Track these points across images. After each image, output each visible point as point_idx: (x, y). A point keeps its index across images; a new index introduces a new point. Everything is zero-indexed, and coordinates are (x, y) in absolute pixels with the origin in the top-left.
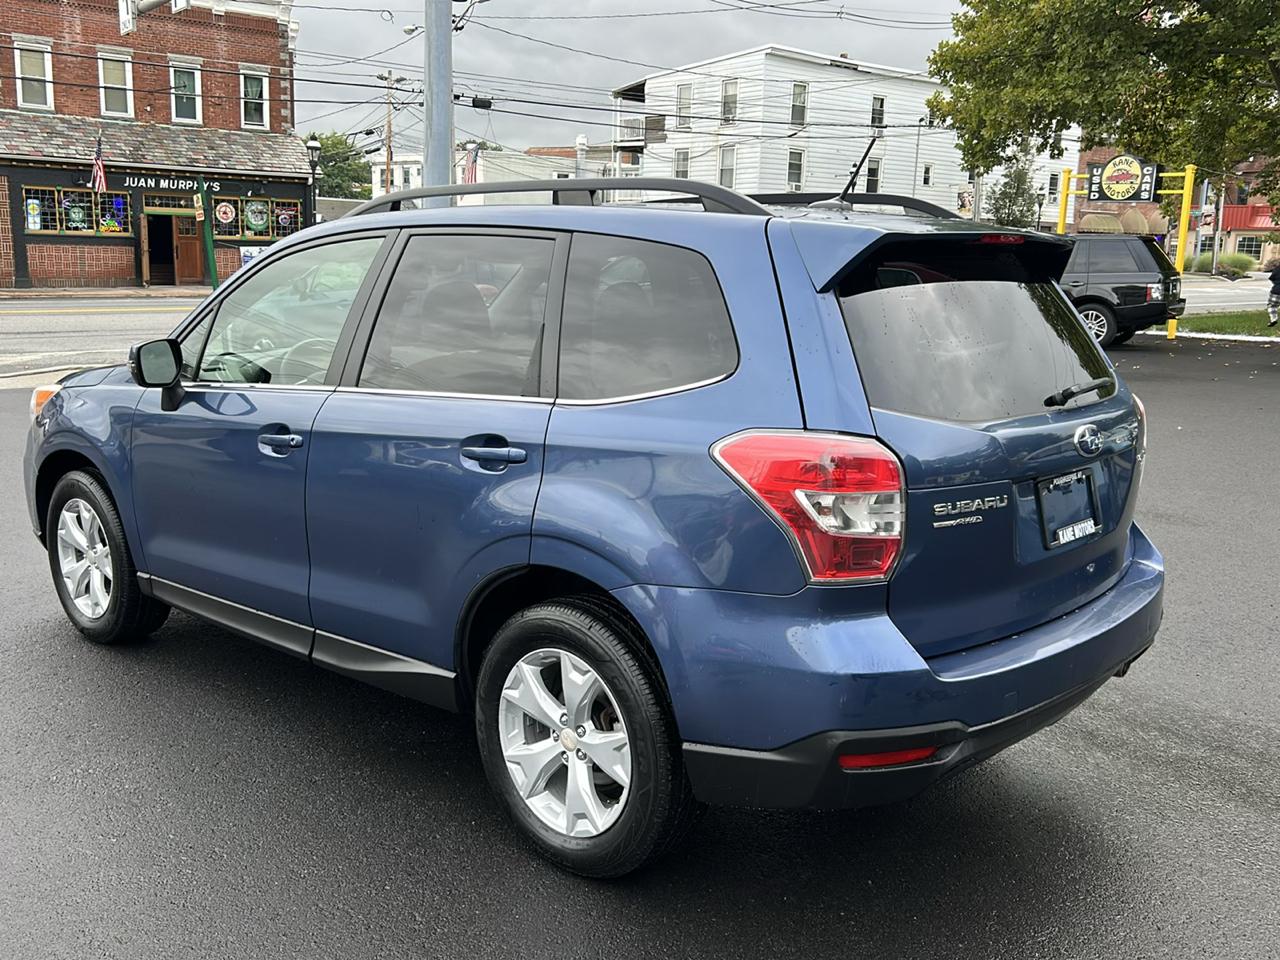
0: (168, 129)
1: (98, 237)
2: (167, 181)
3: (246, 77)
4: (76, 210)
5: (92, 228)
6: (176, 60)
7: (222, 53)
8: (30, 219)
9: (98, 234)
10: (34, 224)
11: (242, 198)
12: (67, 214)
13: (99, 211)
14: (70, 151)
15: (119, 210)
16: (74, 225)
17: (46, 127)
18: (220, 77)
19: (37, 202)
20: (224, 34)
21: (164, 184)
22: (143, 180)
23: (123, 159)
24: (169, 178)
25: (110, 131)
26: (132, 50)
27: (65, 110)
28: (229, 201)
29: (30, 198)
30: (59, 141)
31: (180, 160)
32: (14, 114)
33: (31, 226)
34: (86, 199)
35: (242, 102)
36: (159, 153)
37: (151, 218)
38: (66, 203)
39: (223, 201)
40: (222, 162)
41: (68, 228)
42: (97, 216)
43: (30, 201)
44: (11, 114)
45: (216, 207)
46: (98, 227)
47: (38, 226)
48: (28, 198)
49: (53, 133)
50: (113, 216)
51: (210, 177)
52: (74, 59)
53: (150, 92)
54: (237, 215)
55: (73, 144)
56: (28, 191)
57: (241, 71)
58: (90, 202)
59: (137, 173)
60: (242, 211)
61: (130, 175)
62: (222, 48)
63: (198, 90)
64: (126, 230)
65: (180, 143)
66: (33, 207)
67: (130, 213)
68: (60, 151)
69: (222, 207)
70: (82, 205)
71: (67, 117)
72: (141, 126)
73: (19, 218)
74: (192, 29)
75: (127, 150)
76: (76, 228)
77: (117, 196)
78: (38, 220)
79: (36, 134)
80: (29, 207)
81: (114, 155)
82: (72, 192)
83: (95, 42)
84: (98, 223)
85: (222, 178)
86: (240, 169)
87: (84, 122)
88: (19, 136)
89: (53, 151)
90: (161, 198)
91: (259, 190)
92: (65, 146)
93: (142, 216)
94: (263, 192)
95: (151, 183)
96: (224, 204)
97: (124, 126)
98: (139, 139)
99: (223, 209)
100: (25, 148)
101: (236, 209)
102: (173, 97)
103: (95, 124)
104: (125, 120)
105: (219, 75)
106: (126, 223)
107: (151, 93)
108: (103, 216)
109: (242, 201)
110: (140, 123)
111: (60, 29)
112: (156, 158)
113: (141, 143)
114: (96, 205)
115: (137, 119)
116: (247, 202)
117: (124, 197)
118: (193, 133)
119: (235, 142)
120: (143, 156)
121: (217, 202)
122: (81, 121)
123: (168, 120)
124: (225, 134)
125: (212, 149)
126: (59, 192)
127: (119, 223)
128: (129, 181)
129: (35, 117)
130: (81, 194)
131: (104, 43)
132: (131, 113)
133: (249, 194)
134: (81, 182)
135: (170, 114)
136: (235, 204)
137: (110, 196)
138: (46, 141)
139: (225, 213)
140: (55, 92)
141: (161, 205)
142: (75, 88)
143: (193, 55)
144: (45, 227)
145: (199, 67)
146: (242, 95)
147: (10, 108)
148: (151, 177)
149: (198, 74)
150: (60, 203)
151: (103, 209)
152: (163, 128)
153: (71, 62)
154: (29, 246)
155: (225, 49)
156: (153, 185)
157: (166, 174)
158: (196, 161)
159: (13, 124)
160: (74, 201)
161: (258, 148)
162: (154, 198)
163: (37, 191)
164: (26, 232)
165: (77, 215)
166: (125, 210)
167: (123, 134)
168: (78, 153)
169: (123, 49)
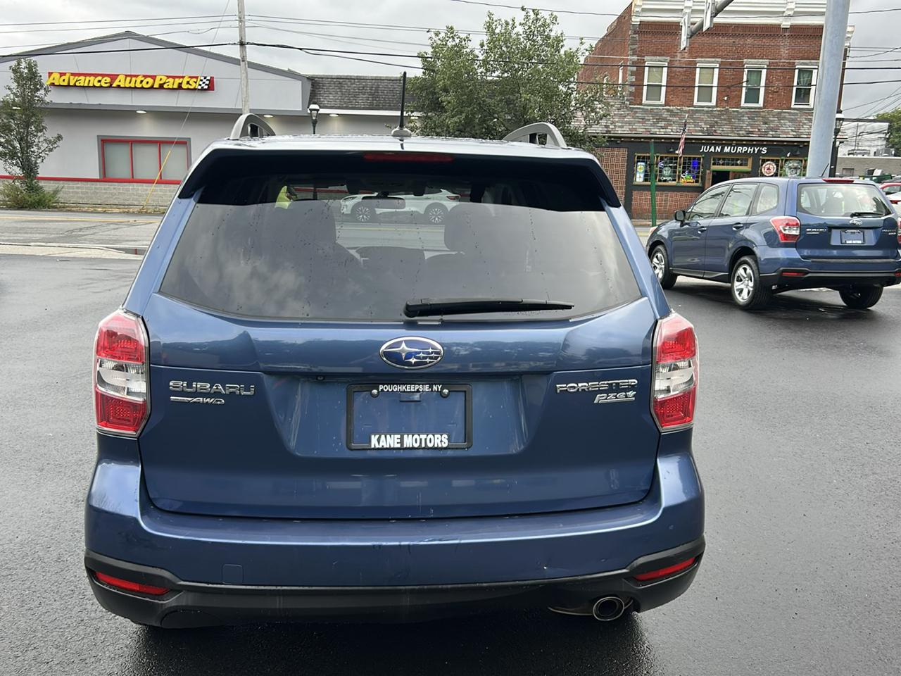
0: (737, 111)
1: (679, 187)
2: (729, 148)
3: (800, 70)
4: (667, 169)
5: (675, 180)
6: (750, 63)
7: (784, 55)
8: (638, 175)
9: (678, 185)
10: (639, 178)
11: (782, 158)
12: (661, 171)
13: (681, 169)
14: (668, 130)
15: (694, 168)
16: (664, 179)
17: (657, 115)
18: (780, 72)
19: (643, 164)
20: (787, 41)
21: (727, 150)
22: (713, 147)
23: (701, 134)
24: (731, 145)
25: (697, 115)
26: (720, 60)
27: (671, 103)
28: (773, 161)
29: (639, 161)
30: (662, 124)
31: (741, 132)
32: (639, 108)
33: (637, 180)
34: (674, 161)
35: (795, 89)
36: (727, 128)
37: (715, 173)
38: (661, 164)
39: (768, 160)
40: (771, 133)
41: (660, 181)
42: (679, 172)
43: (639, 163)
44: (637, 108)
45: (762, 165)
46: (679, 179)
47: (641, 180)
48: (638, 162)
49: (660, 119)
50: (689, 172)
51: (760, 144)
52: (681, 69)
53: (729, 87)
54: (777, 170)
55: (671, 125)
56: (639, 157)
57: (797, 67)
58: (676, 163)
59: (709, 142)
60: (782, 167)
61: (704, 144)
62: (784, 51)
63: (763, 83)
64: (697, 182)
65: (743, 121)
66: (641, 167)
67: (701, 170)
68: (661, 130)
69: (767, 165)
70: (671, 165)
71: (672, 108)
72: (719, 111)
73: (631, 174)
74: (764, 40)
75: (705, 127)
76: (665, 181)
77: (694, 158)
78: (642, 175)
79: (649, 120)
80: (639, 167)
81: (696, 131)
82: (666, 157)
83: (696, 57)
84: (679, 177)
85: (769, 144)
86: (783, 138)
87: (681, 110)
88: (639, 122)
89: (658, 130)
90: (724, 159)
91: (796, 152)
92: (665, 127)
93: (708, 171)
94: (798, 153)
95: (718, 149)
96: (769, 162)
97: (707, 112)
98: (715, 119)
99: (768, 166)
100: (640, 130)
101: (777, 166)
102: (744, 89)
103: (688, 112)
104: (708, 107)
105: (779, 71)
106: (698, 177)
107: (729, 89)
108: (684, 172)
109: (782, 160)
110: (718, 109)
111: (675, 51)
112: (725, 132)
113: (716, 122)
114: (680, 165)
115: (717, 106)
116: (786, 160)
117: (699, 159)
118: (754, 113)
119: (784, 118)
120: (715, 131)
121: (764, 161)
122: (679, 109)
123: (738, 106)
124: (779, 113)
125: (766, 123)
126: (657, 157)
127: (693, 177)
128: (704, 149)
129: (651, 109)
130: (671, 158)
131: (702, 57)
132: (714, 102)
133: (788, 155)
134: (671, 150)
135: (741, 101)
136: (777, 162)
137: (690, 159)
138: (654, 125)
139: (768, 169)
140: (666, 92)
141: (723, 164)
142: (680, 88)
143: (762, 58)
144: (646, 180)
145: (766, 67)
146: (795, 84)
147: (638, 105)
148: (719, 145)
149: (764, 72)
150: (657, 164)
151: (684, 168)
152: (734, 111)
153: (679, 72)
154: (634, 193)
155: (787, 52)
156: (719, 151)
157: (729, 143)
158: (752, 132)
159: (637, 115)
160: (666, 163)
161: (801, 122)
162: (719, 159)
163: (644, 157)
164: (635, 183)
165: (667, 172)
166: (699, 168)
167: (705, 117)
168: (672, 131)
169: (713, 60)
